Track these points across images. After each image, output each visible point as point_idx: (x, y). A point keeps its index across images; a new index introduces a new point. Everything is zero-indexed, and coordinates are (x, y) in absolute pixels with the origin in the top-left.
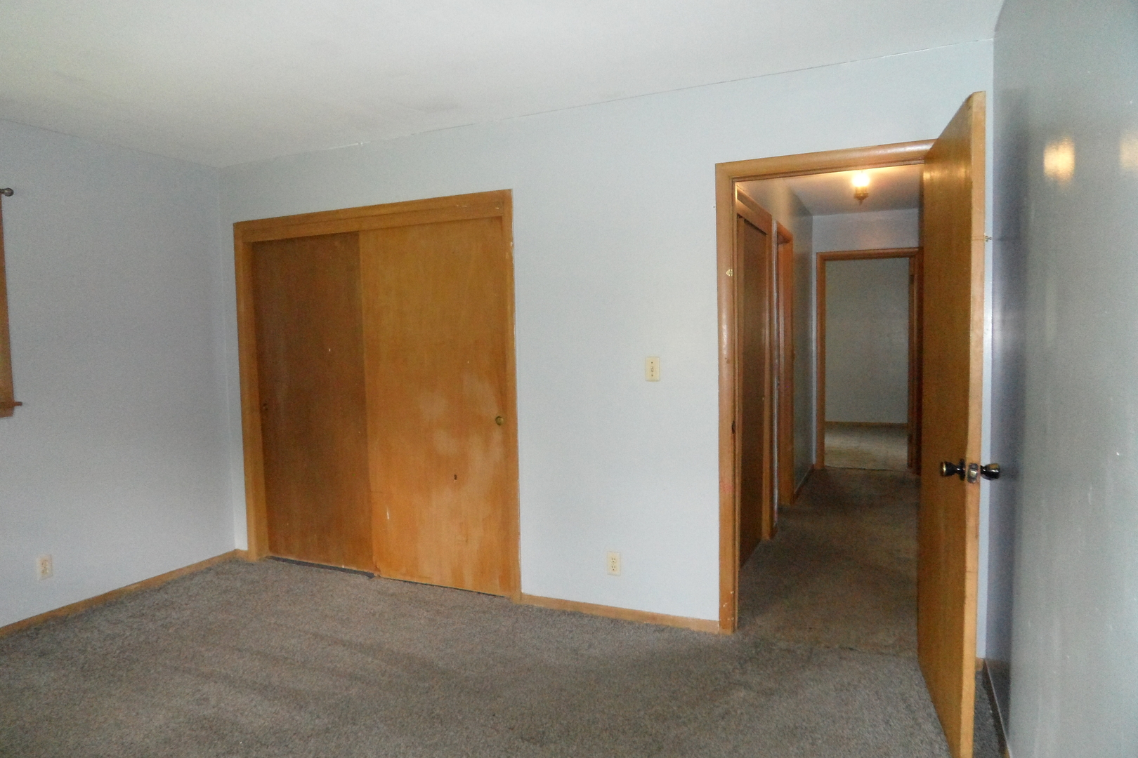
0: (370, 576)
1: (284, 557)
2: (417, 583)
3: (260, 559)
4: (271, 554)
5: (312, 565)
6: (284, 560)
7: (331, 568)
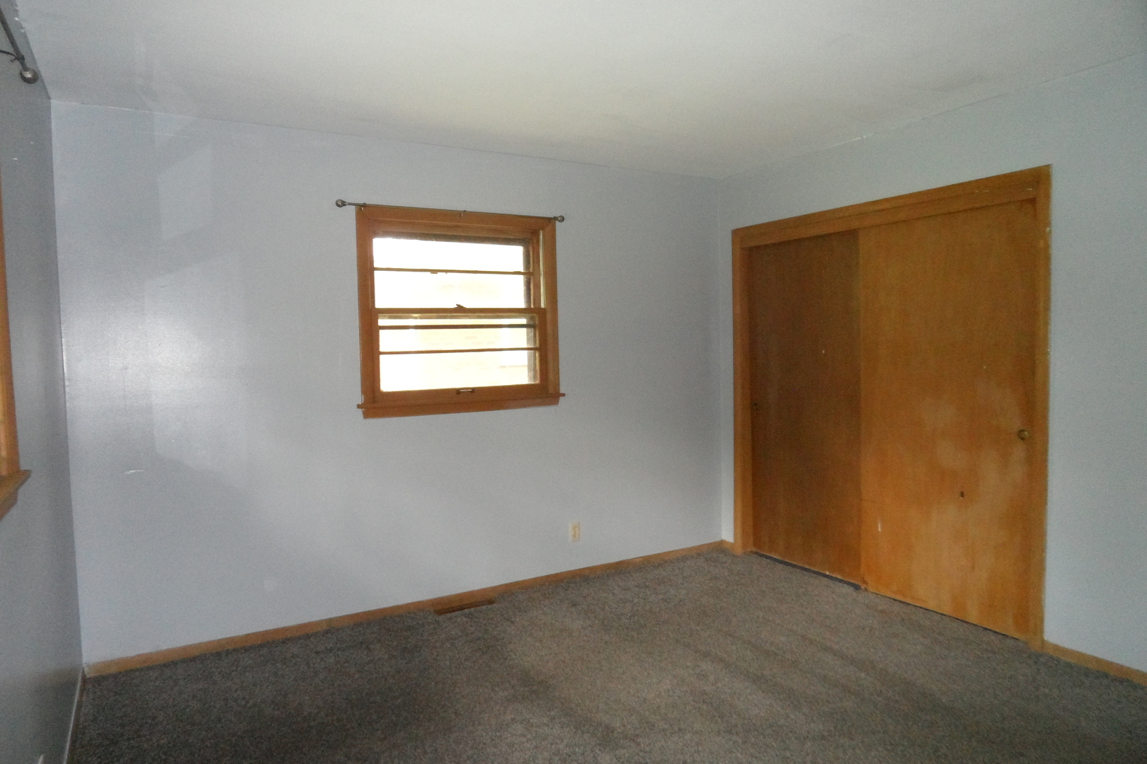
0: (857, 587)
1: (768, 554)
2: (909, 604)
3: (744, 553)
4: (754, 549)
5: (794, 566)
6: (767, 557)
7: (815, 572)
